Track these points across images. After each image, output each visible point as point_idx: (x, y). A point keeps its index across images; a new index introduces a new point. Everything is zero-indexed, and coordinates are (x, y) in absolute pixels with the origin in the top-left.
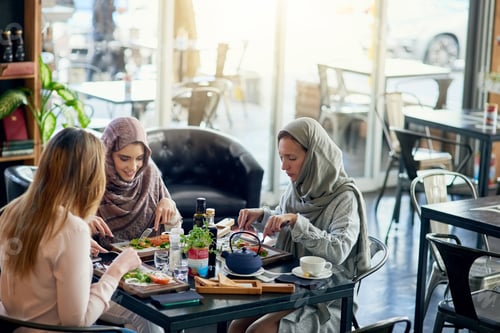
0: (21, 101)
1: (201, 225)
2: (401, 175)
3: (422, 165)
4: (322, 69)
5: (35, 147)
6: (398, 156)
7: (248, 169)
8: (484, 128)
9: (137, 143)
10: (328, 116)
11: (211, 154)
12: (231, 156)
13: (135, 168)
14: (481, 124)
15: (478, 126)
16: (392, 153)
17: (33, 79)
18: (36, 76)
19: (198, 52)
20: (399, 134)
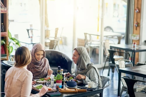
0: (3, 43)
1: (59, 74)
2: (110, 62)
3: (115, 60)
4: (85, 34)
5: (7, 56)
6: (109, 57)
7: (68, 61)
8: (133, 49)
9: (42, 50)
10: (87, 47)
11: (57, 57)
12: (62, 58)
13: (41, 58)
14: (132, 47)
15: (131, 48)
16: (106, 57)
17: (6, 37)
18: (7, 36)
19: (50, 30)
20: (109, 51)
